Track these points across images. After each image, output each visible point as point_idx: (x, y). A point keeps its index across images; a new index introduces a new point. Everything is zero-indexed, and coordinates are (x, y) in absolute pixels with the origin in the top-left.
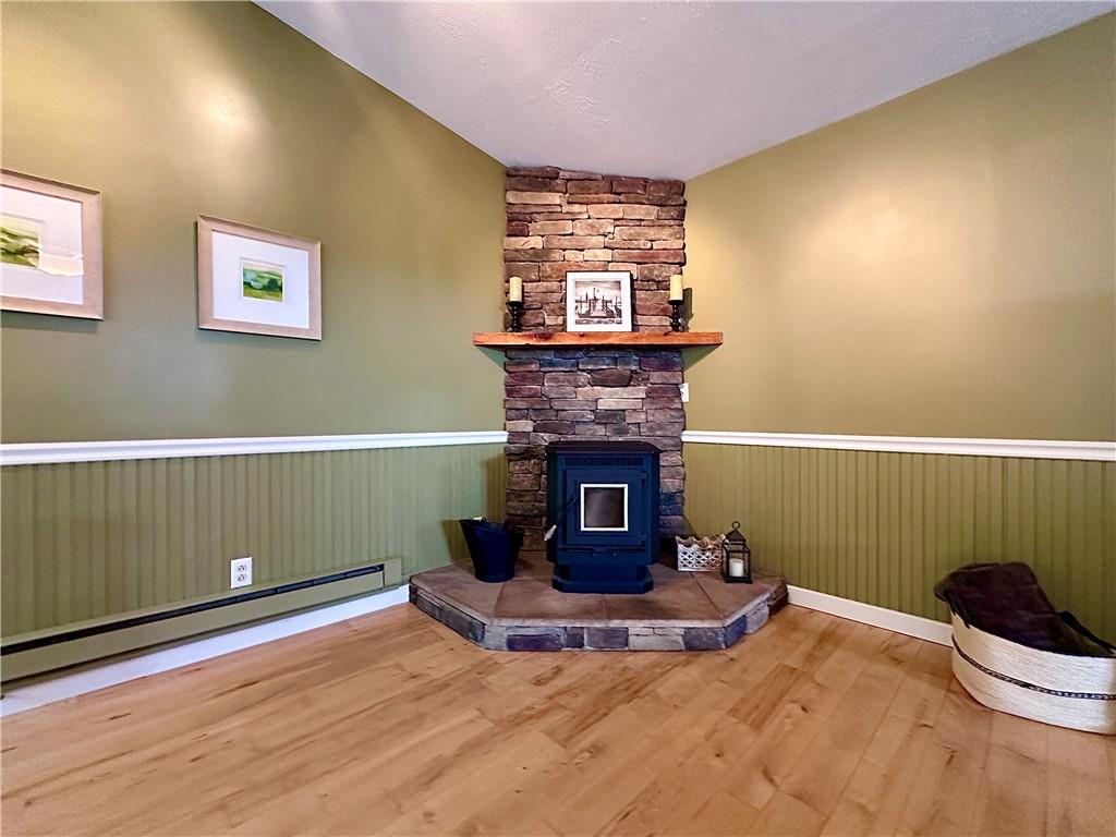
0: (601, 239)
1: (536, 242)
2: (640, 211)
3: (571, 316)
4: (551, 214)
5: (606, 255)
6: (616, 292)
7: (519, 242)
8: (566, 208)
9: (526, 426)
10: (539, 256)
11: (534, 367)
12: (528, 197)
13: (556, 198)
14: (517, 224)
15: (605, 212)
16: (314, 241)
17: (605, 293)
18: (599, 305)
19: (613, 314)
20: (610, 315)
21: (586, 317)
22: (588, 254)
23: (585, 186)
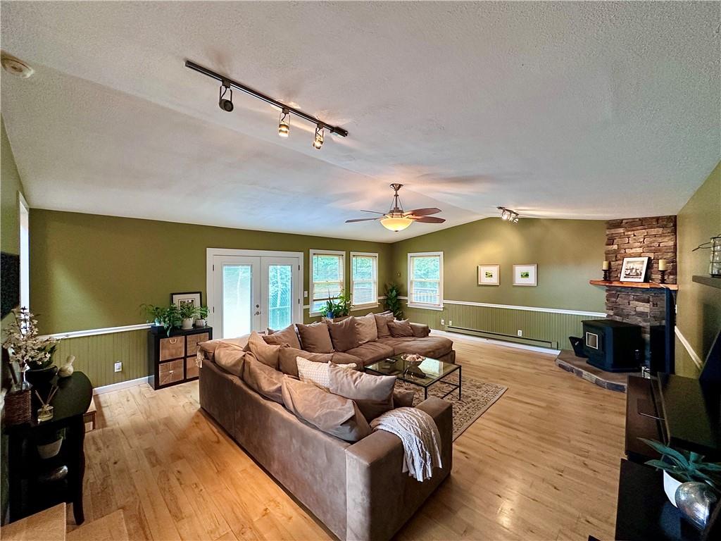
0: (639, 244)
1: (615, 247)
2: (653, 231)
3: (623, 274)
4: (621, 236)
5: (640, 250)
6: (641, 266)
7: (610, 247)
8: (626, 234)
9: (611, 313)
10: (616, 252)
11: (614, 292)
12: (613, 231)
13: (621, 230)
14: (611, 241)
15: (640, 233)
16: (535, 264)
17: (636, 266)
18: (634, 271)
19: (638, 275)
20: (637, 275)
21: (628, 276)
22: (634, 251)
23: (633, 224)
